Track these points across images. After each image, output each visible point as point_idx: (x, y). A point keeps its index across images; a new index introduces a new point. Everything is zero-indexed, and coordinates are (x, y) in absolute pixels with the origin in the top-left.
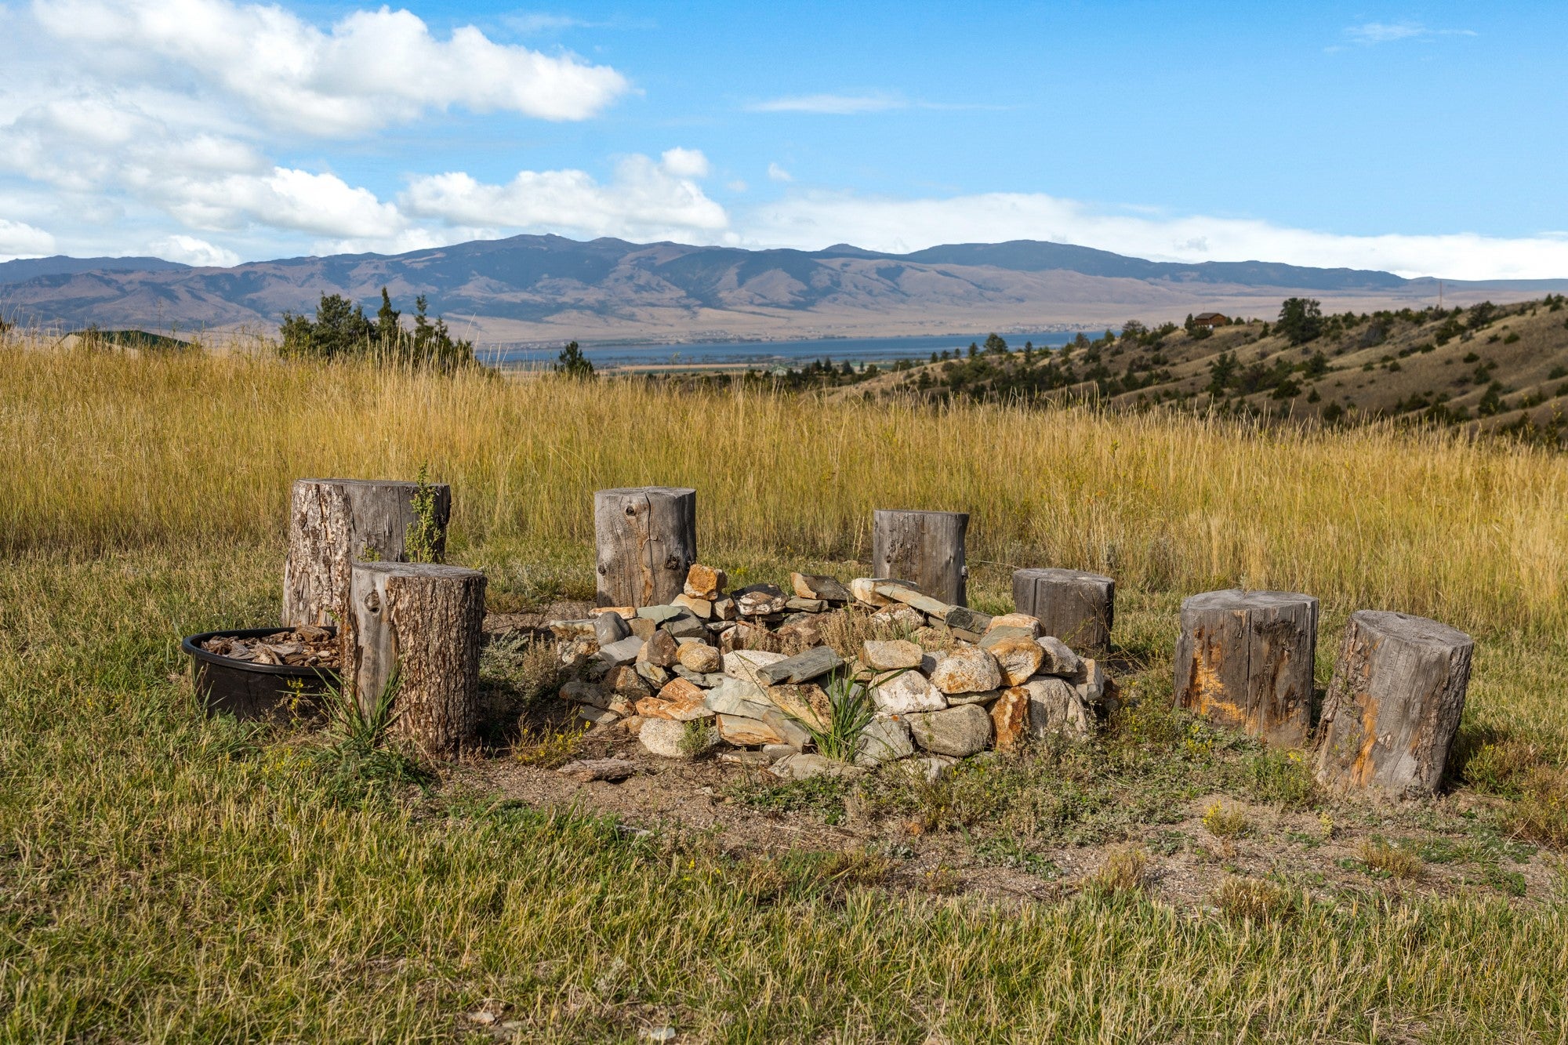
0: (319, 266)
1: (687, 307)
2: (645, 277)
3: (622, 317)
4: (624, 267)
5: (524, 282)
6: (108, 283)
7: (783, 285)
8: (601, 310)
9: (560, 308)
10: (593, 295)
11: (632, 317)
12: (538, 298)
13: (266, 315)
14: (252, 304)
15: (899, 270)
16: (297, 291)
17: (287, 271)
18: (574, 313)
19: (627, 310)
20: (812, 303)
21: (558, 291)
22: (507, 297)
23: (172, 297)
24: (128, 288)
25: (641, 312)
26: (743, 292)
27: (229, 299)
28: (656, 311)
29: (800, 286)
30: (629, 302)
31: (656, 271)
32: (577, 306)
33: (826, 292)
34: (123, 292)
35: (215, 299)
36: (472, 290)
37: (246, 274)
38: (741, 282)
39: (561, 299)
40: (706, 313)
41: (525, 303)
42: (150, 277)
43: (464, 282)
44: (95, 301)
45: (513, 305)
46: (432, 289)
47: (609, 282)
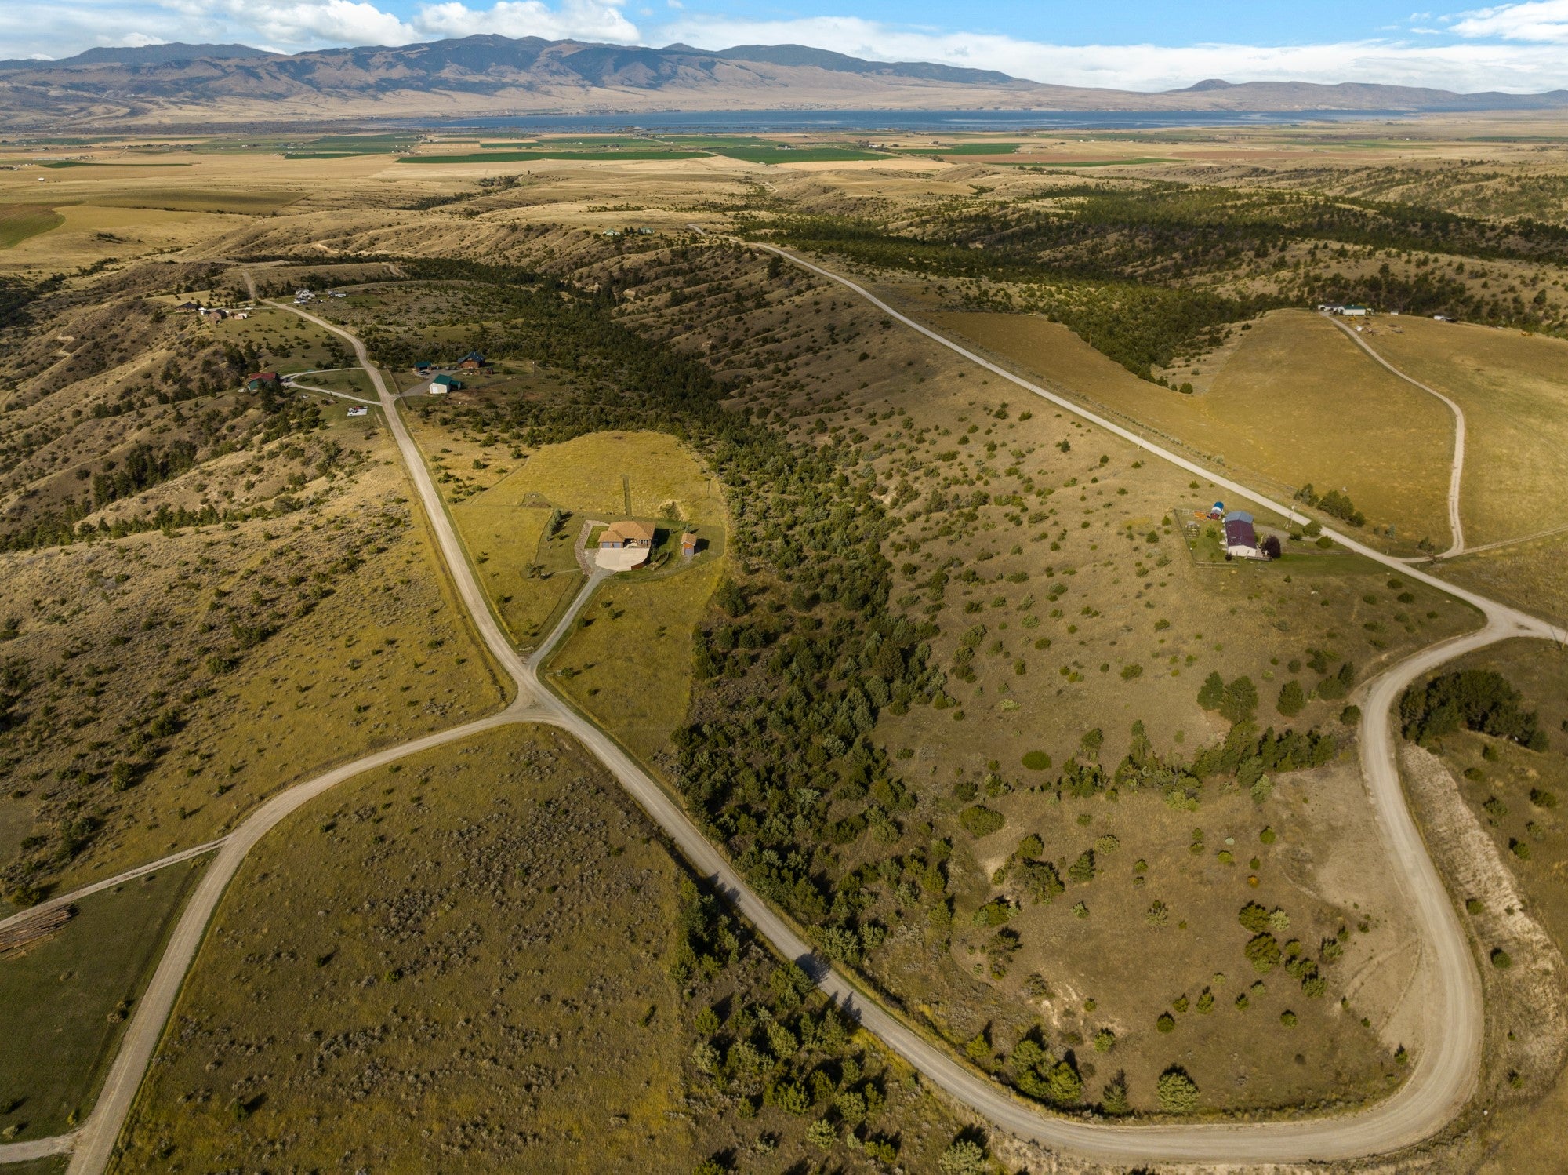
0: (349, 56)
1: (583, 86)
2: (555, 66)
3: (543, 93)
4: (543, 58)
5: (480, 69)
6: (215, 66)
7: (642, 71)
8: (530, 87)
9: (504, 86)
10: (524, 77)
11: (548, 93)
12: (489, 79)
13: (319, 89)
14: (309, 82)
15: (713, 64)
16: (337, 73)
17: (330, 59)
18: (513, 90)
19: (546, 88)
20: (660, 85)
21: (502, 74)
22: (470, 78)
23: (258, 77)
24: (229, 70)
25: (555, 90)
26: (617, 76)
27: (295, 79)
28: (563, 88)
29: (652, 73)
30: (547, 82)
31: (562, 61)
32: (515, 85)
33: (668, 78)
34: (227, 74)
35: (285, 78)
36: (448, 73)
37: (303, 61)
38: (616, 70)
39: (504, 80)
40: (595, 91)
41: (481, 83)
42: (241, 63)
43: (443, 68)
44: (208, 79)
45: (474, 84)
46: (423, 72)
47: (534, 68)
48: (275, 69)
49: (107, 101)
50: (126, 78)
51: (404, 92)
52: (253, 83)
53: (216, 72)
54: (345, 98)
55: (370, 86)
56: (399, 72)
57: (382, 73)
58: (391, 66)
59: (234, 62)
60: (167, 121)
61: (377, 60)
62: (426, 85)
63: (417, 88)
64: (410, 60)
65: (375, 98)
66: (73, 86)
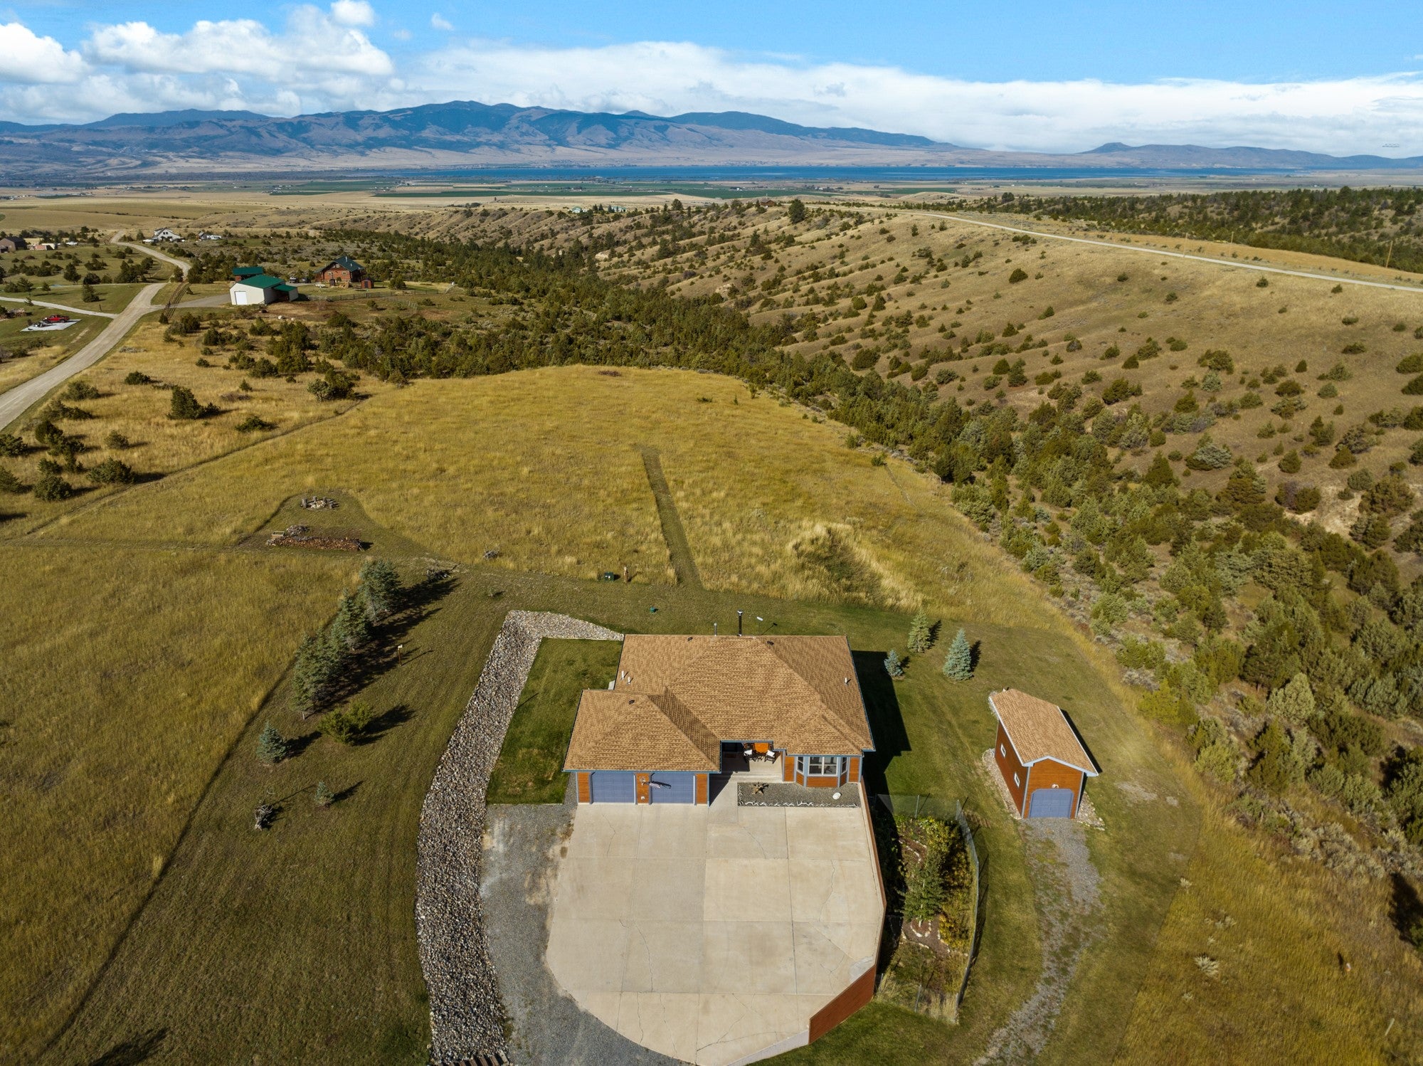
0: (341, 118)
1: (549, 146)
2: (525, 127)
3: (513, 150)
4: (514, 121)
5: (457, 129)
6: (222, 127)
7: (603, 135)
8: (502, 146)
9: (478, 145)
10: (497, 138)
11: (518, 151)
12: (466, 139)
13: (312, 147)
14: (305, 140)
15: (667, 127)
16: (330, 133)
17: (323, 121)
18: (486, 148)
19: (516, 146)
20: (618, 145)
21: (477, 135)
22: (448, 138)
23: (259, 135)
24: (233, 130)
25: (524, 149)
26: (580, 137)
27: (291, 137)
28: (531, 147)
29: (612, 134)
30: (517, 142)
31: (532, 124)
32: (488, 144)
33: (626, 139)
34: (232, 133)
35: (283, 137)
36: (429, 133)
37: (300, 122)
38: (579, 132)
39: (479, 140)
40: (560, 150)
41: (459, 142)
42: (246, 124)
43: (424, 128)
44: (215, 137)
45: (452, 143)
46: (406, 132)
47: (505, 130)
48: (274, 129)
49: (122, 155)
50: (142, 136)
51: (388, 149)
52: (254, 140)
53: (222, 132)
54: (335, 154)
55: (358, 144)
56: (384, 132)
57: (370, 133)
58: (378, 127)
59: (240, 122)
60: (173, 171)
61: (366, 121)
62: (408, 144)
63: (401, 146)
64: (394, 121)
65: (363, 154)
66: (95, 143)
